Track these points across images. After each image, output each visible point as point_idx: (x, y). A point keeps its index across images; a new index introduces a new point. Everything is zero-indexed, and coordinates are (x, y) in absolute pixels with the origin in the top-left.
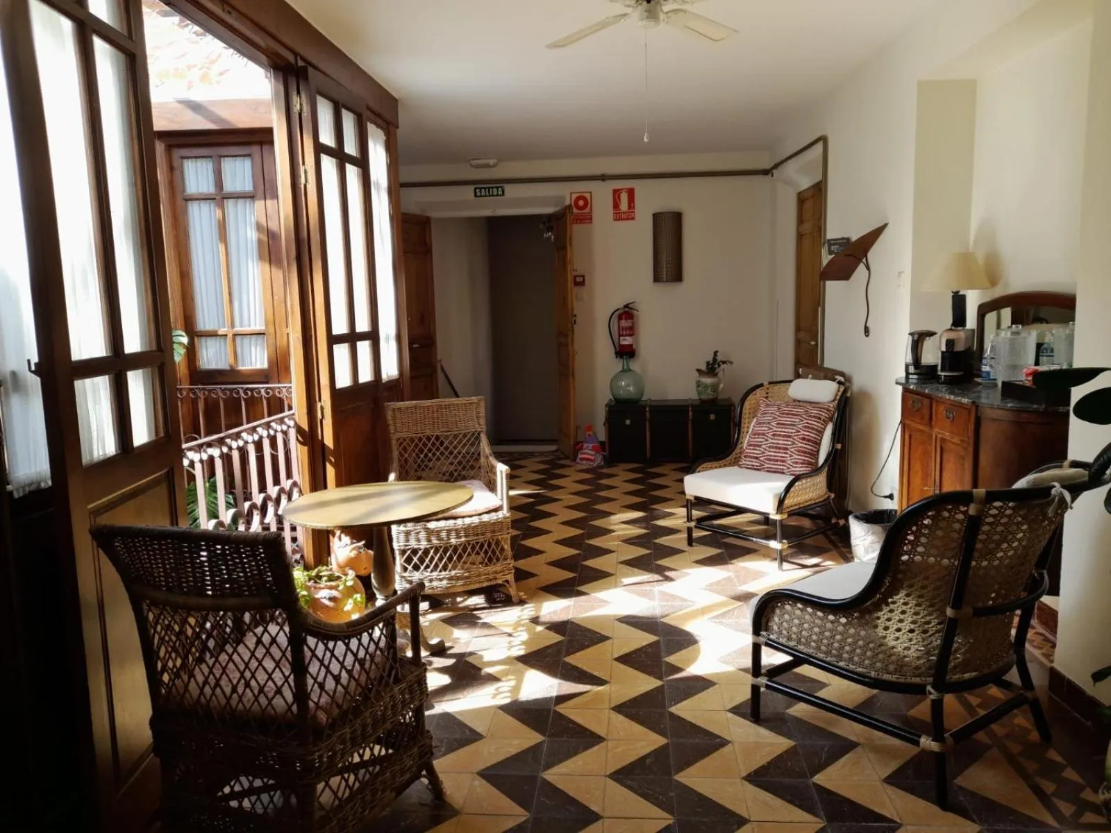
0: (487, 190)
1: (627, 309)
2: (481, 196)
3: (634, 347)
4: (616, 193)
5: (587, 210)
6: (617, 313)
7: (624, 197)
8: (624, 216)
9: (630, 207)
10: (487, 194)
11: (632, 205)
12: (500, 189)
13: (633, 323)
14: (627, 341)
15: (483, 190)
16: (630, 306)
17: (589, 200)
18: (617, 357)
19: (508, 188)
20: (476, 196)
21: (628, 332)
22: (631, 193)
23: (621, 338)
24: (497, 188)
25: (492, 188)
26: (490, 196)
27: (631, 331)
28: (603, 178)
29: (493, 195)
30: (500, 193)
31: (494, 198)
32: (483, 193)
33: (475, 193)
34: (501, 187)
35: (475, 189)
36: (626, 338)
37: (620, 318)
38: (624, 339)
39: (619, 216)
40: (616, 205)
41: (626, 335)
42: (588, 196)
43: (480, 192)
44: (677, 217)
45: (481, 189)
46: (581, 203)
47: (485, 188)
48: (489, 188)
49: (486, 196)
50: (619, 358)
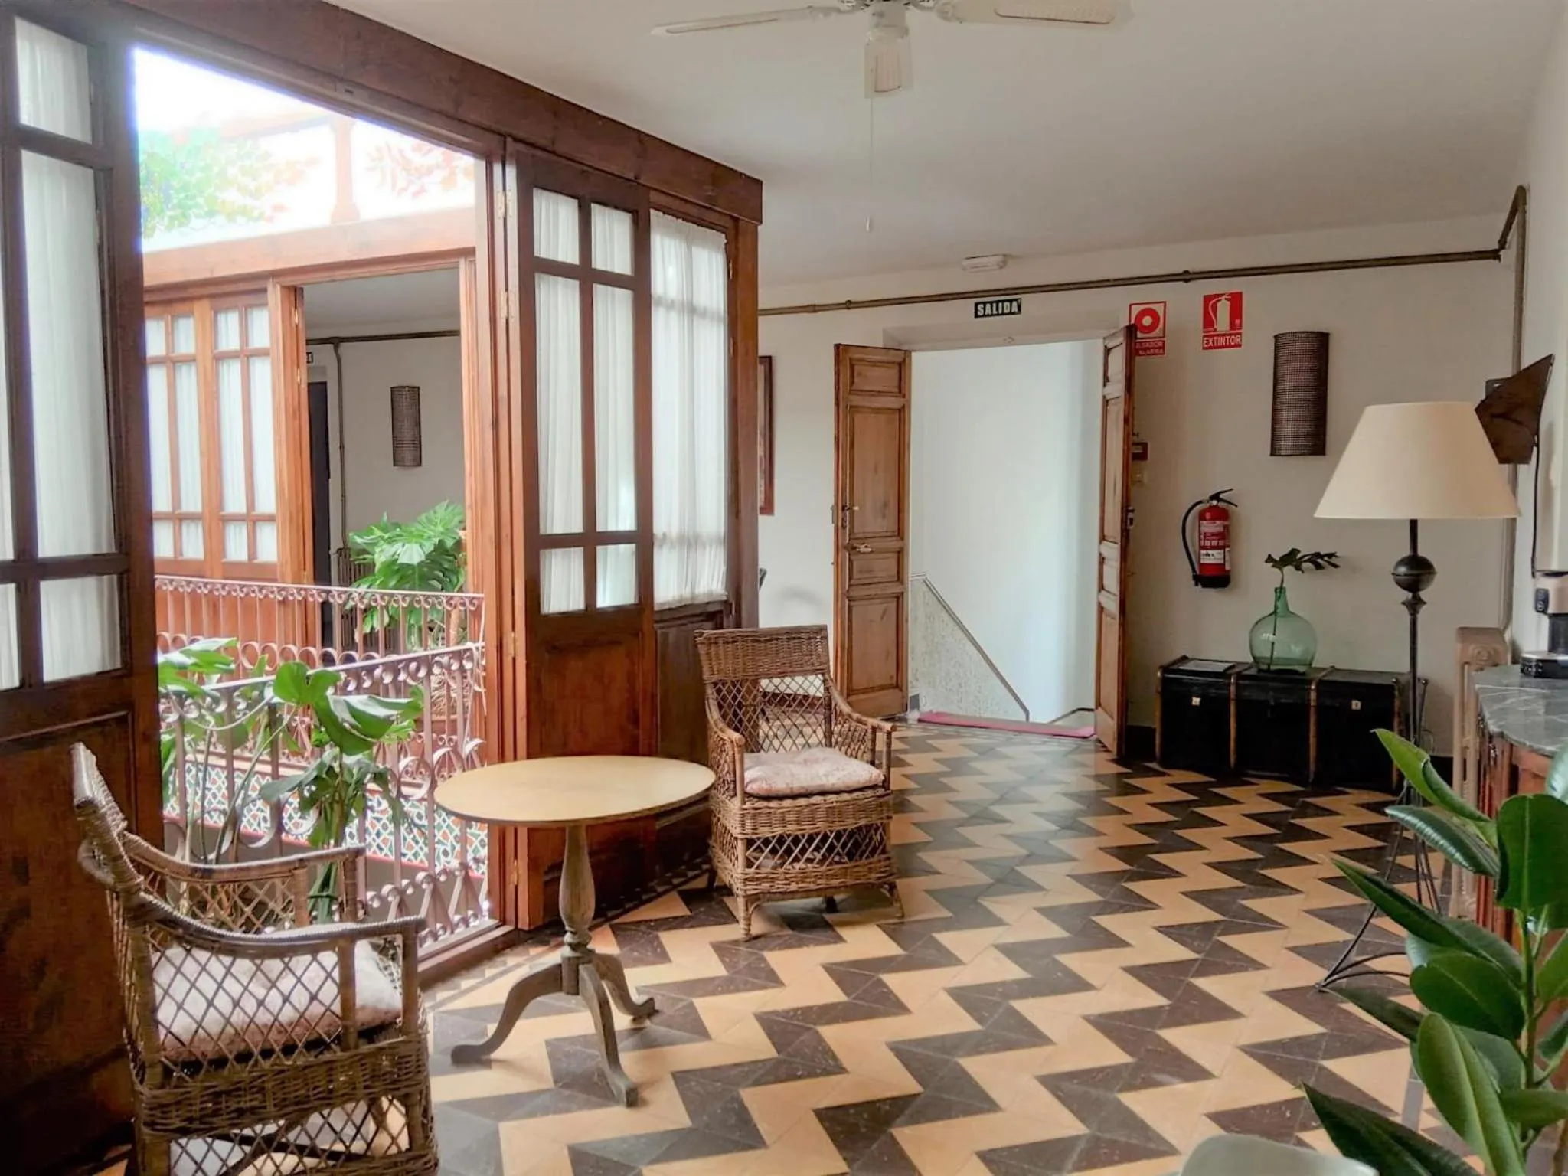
0: (994, 305)
1: (1215, 503)
2: (984, 316)
3: (1227, 568)
4: (1210, 301)
5: (1157, 332)
6: (1198, 507)
7: (1224, 309)
8: (1222, 341)
9: (1232, 326)
10: (995, 312)
11: (1237, 321)
12: (1015, 304)
13: (1226, 527)
14: (1213, 557)
15: (988, 306)
16: (1222, 496)
17: (1161, 315)
18: (1196, 585)
19: (1026, 299)
20: (977, 316)
21: (1214, 543)
22: (1236, 300)
23: (1204, 552)
24: (1011, 301)
25: (1003, 301)
26: (998, 315)
27: (1224, 539)
28: (1186, 277)
29: (1003, 314)
30: (1015, 309)
31: (1005, 317)
32: (988, 311)
33: (976, 310)
34: (1016, 300)
35: (977, 305)
36: (1210, 552)
37: (1202, 516)
38: (1208, 555)
39: (1213, 340)
40: (1209, 322)
41: (1213, 548)
42: (1159, 308)
43: (984, 309)
44: (1321, 342)
45: (985, 304)
46: (1147, 321)
47: (991, 303)
48: (997, 302)
49: (992, 315)
50: (1200, 586)
